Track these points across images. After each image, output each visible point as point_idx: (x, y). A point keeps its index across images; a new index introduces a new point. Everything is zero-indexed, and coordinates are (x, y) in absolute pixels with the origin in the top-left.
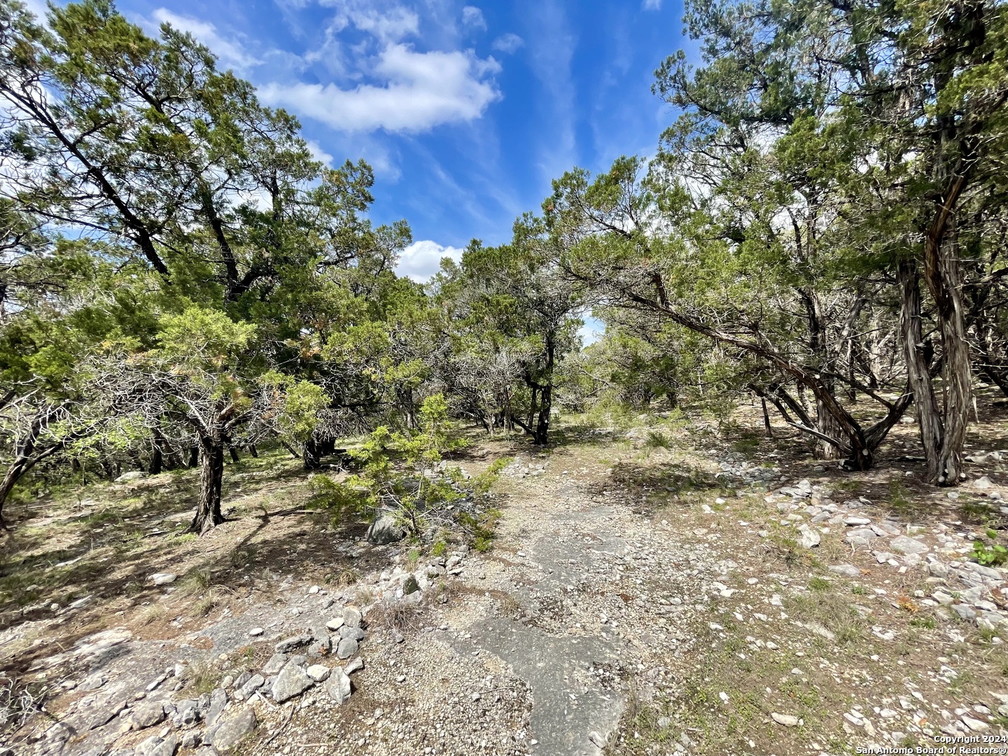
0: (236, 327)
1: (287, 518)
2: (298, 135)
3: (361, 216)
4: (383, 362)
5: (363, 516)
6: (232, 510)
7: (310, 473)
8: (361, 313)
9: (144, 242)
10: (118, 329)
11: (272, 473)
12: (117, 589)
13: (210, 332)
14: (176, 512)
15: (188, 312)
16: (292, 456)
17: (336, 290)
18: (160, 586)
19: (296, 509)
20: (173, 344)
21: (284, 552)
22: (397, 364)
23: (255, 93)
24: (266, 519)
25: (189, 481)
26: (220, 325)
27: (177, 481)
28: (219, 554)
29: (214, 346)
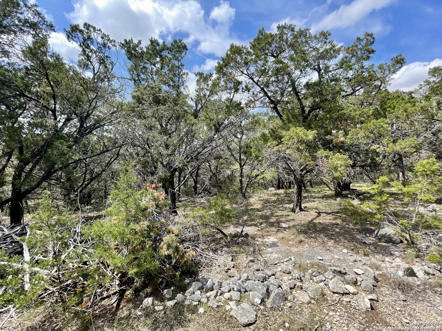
0: (308, 132)
1: (328, 215)
2: (330, 38)
3: (366, 64)
4: (385, 141)
5: (371, 224)
6: (305, 207)
7: (338, 198)
8: (368, 116)
9: (275, 108)
10: (271, 139)
11: (320, 195)
12: (272, 225)
13: (299, 136)
14: (286, 204)
15: (291, 129)
16: (328, 189)
17: (352, 107)
18: (284, 228)
19: (332, 212)
20: (287, 142)
21: (328, 230)
22: (394, 142)
23: (310, 31)
24: (319, 214)
25: (289, 194)
26: (302, 133)
27: (286, 193)
28: (302, 222)
29: (301, 142)
